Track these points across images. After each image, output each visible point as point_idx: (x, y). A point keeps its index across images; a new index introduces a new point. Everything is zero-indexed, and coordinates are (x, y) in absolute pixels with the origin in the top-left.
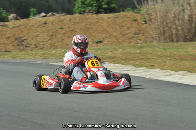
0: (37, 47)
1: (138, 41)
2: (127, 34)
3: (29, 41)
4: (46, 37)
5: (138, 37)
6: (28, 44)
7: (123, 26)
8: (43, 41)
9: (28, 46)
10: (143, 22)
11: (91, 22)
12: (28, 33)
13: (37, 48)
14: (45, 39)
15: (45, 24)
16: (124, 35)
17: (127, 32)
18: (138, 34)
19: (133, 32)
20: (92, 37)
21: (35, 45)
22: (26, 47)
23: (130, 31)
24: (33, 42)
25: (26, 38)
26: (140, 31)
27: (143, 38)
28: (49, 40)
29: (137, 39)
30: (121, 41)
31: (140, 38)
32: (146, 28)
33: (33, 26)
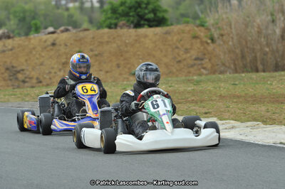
0: (41, 82)
1: (202, 70)
2: (185, 59)
3: (28, 73)
4: (56, 66)
5: (202, 64)
6: (26, 78)
7: (177, 48)
8: (50, 73)
9: (27, 80)
10: (209, 41)
11: (127, 41)
12: (26, 60)
13: (40, 84)
14: (53, 68)
15: (54, 44)
16: (179, 62)
17: (184, 56)
18: (202, 60)
19: (194, 57)
20: (129, 66)
21: (37, 79)
22: (24, 82)
23: (189, 55)
24: (34, 74)
25: (24, 67)
26: (205, 54)
27: (209, 66)
28: (60, 70)
29: (200, 67)
30: (175, 70)
31: (205, 66)
32: (214, 49)
33: (34, 48)
